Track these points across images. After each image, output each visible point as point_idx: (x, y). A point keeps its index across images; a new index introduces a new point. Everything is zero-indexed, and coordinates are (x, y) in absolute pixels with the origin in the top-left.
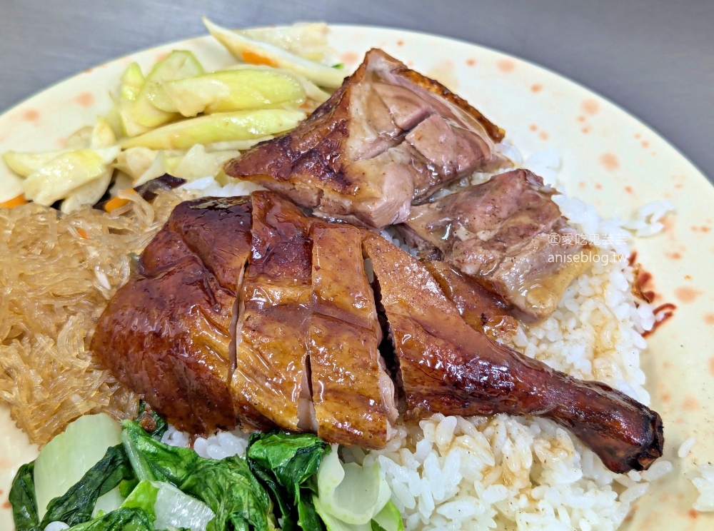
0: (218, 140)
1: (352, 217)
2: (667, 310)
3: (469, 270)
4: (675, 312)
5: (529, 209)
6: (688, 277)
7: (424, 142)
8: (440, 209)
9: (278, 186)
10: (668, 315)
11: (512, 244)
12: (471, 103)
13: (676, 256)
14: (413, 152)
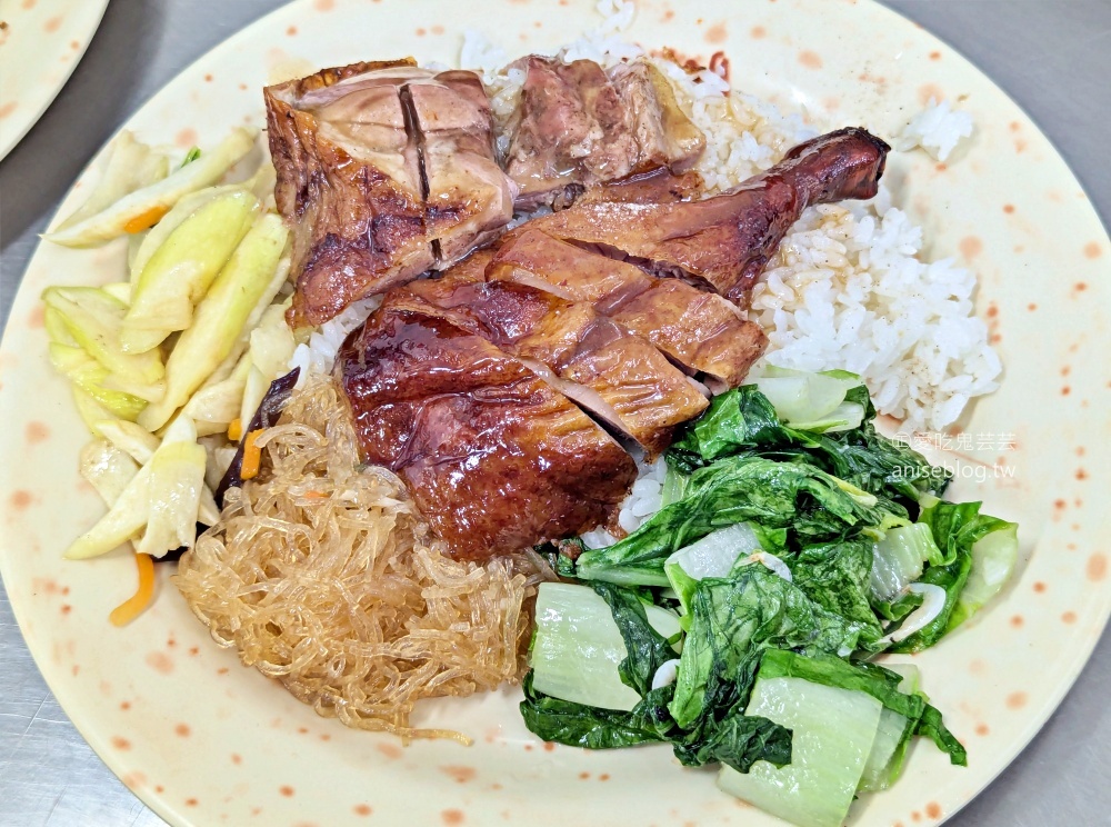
0: (248, 316)
1: (481, 235)
2: (719, 62)
3: (623, 171)
4: (727, 55)
5: (580, 83)
6: (699, 21)
7: (442, 117)
8: (533, 154)
9: (383, 281)
10: (725, 63)
11: (622, 118)
12: (367, 59)
13: (669, 15)
14: (446, 134)
